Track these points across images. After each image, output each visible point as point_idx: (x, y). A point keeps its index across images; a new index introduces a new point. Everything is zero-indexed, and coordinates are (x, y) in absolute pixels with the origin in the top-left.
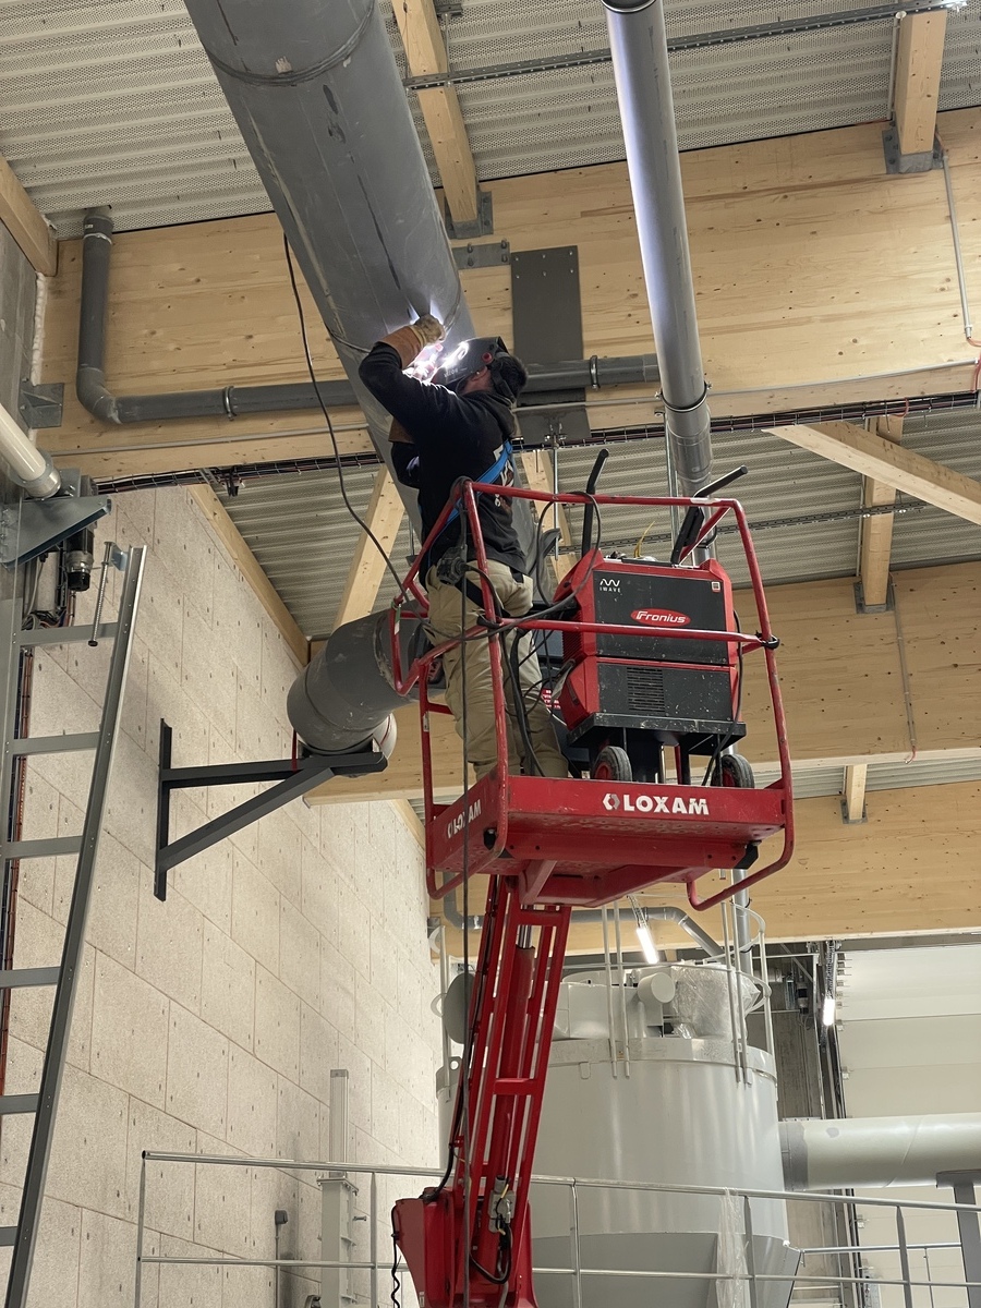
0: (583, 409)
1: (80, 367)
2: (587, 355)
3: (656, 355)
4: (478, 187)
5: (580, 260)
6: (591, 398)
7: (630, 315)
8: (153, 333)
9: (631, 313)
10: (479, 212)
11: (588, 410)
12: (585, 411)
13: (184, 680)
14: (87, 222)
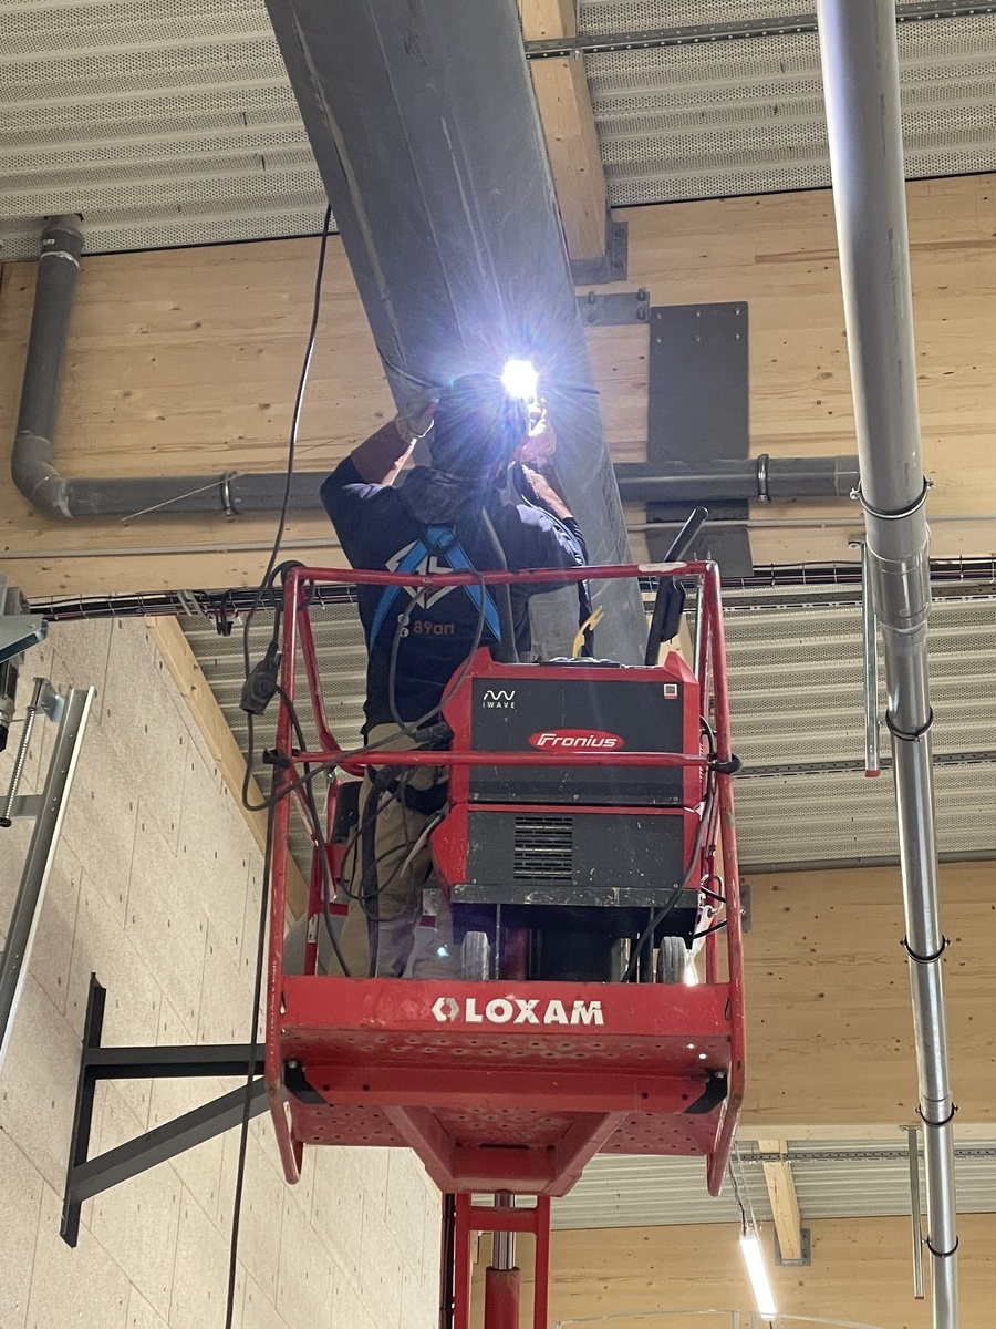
0: (744, 530)
1: (19, 434)
2: (754, 453)
3: (856, 459)
4: (608, 213)
5: (751, 322)
6: (757, 516)
7: (819, 403)
8: (127, 395)
9: (821, 399)
10: (609, 247)
11: (751, 534)
12: (747, 534)
13: (130, 923)
14: (47, 236)
